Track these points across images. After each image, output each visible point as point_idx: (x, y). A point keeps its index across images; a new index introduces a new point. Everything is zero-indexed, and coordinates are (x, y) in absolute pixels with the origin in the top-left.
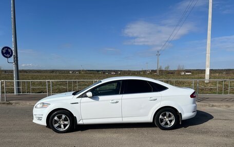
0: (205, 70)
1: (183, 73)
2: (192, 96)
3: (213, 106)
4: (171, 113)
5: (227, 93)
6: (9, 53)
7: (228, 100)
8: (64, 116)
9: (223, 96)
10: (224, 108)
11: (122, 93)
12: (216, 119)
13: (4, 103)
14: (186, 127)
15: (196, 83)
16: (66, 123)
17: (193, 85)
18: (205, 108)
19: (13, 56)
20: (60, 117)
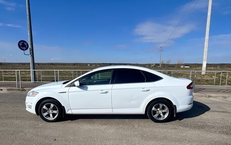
0: (202, 64)
1: (182, 67)
2: (189, 87)
3: (209, 97)
4: (164, 105)
5: (224, 84)
6: (25, 46)
7: (224, 91)
9: (220, 87)
10: (221, 99)
11: (112, 83)
12: (213, 111)
13: (19, 90)
14: (180, 120)
15: (193, 75)
16: (55, 112)
17: (190, 76)
18: (202, 99)
19: (29, 49)
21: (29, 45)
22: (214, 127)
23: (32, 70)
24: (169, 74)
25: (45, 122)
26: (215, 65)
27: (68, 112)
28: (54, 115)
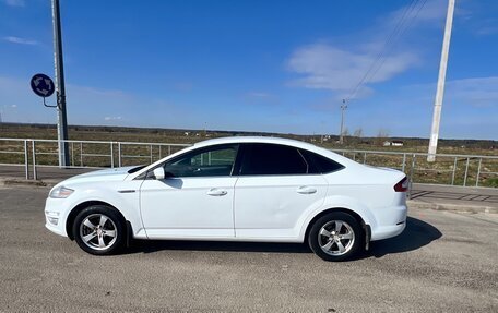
0: (429, 140)
1: (388, 144)
2: (398, 187)
3: (441, 209)
4: (346, 225)
5: (473, 183)
6: (46, 87)
7: (473, 198)
8: (104, 219)
9: (464, 189)
10: (464, 215)
11: (236, 174)
12: (447, 240)
14: (379, 256)
16: (109, 233)
17: (404, 165)
18: (425, 213)
19: (55, 93)
20: (95, 221)
21: (56, 86)
22: (447, 273)
23: (60, 141)
24: (359, 158)
25: (86, 255)
26: (456, 143)
27: (139, 234)
28: (107, 240)
